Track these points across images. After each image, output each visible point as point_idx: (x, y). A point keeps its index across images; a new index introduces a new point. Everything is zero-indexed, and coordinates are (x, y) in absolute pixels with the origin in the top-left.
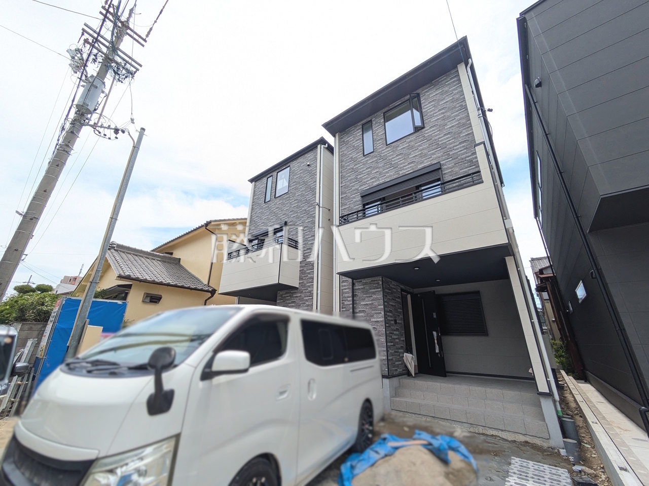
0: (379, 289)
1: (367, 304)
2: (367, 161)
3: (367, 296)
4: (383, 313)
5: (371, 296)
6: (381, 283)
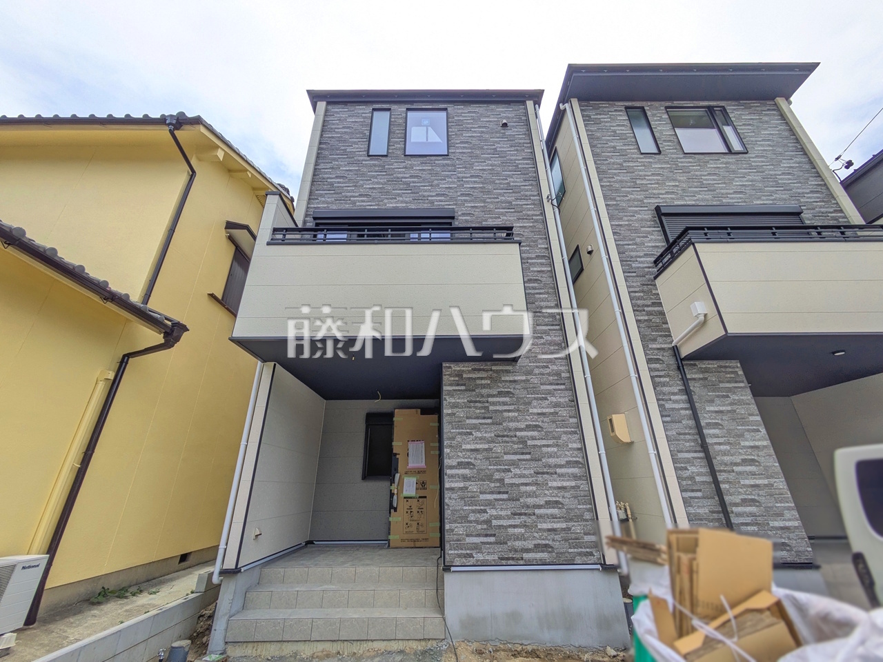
0: (742, 385)
1: (721, 412)
2: (649, 162)
3: (718, 396)
4: (763, 431)
5: (728, 396)
6: (741, 373)
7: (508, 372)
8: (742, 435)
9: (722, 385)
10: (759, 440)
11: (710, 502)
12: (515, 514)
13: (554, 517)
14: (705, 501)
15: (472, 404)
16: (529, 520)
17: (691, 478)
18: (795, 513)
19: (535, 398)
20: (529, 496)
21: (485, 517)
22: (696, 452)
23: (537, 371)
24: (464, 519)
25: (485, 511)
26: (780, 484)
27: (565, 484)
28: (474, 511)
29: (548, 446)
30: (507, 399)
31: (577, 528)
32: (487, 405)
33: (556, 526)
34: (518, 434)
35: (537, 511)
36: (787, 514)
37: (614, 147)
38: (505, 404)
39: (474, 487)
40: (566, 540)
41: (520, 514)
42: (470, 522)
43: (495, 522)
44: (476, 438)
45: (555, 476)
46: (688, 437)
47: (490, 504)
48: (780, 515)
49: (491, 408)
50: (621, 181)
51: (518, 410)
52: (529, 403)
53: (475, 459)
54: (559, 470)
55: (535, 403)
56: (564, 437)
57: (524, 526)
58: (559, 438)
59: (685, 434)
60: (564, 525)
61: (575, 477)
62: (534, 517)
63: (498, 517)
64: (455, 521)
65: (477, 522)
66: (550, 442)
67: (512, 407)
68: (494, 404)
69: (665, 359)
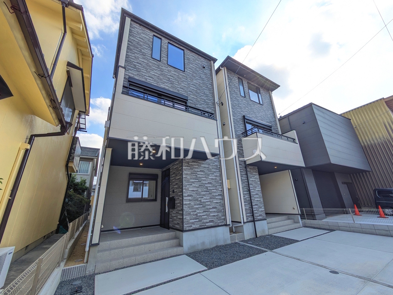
1: (253, 181)
2: (243, 99)
3: (252, 176)
4: (260, 186)
5: (254, 176)
6: (257, 170)
7: (203, 163)
8: (256, 187)
9: (254, 173)
10: (259, 189)
11: (249, 205)
12: (204, 212)
13: (214, 212)
14: (248, 205)
15: (192, 174)
16: (208, 213)
17: (246, 199)
18: (264, 207)
19: (210, 174)
20: (208, 205)
21: (195, 213)
22: (247, 192)
23: (211, 164)
24: (189, 214)
25: (196, 211)
26: (262, 200)
27: (218, 201)
28: (192, 211)
29: (214, 189)
30: (202, 173)
31: (220, 214)
32: (197, 175)
33: (215, 214)
34: (206, 185)
35: (210, 210)
36: (262, 208)
37: (234, 90)
38: (202, 175)
39: (192, 203)
40: (217, 218)
41: (206, 211)
42: (191, 215)
43: (198, 215)
44: (193, 186)
45: (215, 199)
46: (246, 187)
47: (197, 209)
48: (261, 208)
49: (198, 176)
50: (236, 104)
51: (206, 177)
52: (209, 175)
53: (193, 193)
54: (216, 197)
55: (210, 175)
56: (218, 187)
57: (206, 215)
58: (216, 187)
59: (245, 187)
60: (217, 214)
61: (220, 199)
62: (209, 212)
63: (199, 213)
64: (187, 215)
65: (193, 215)
66: (214, 188)
67: (204, 176)
68: (199, 174)
69: (243, 164)
